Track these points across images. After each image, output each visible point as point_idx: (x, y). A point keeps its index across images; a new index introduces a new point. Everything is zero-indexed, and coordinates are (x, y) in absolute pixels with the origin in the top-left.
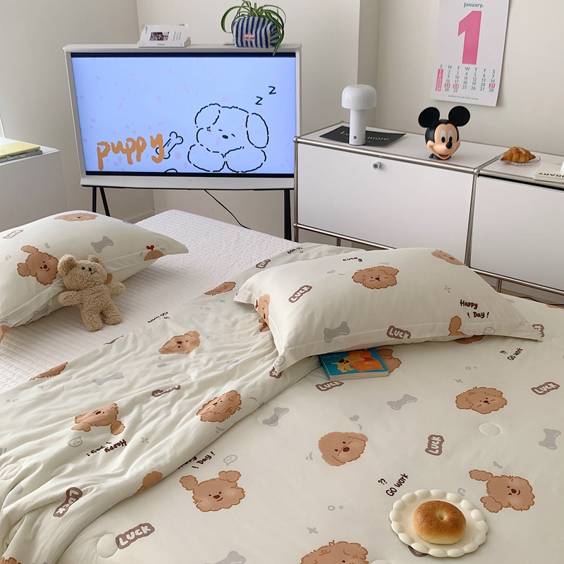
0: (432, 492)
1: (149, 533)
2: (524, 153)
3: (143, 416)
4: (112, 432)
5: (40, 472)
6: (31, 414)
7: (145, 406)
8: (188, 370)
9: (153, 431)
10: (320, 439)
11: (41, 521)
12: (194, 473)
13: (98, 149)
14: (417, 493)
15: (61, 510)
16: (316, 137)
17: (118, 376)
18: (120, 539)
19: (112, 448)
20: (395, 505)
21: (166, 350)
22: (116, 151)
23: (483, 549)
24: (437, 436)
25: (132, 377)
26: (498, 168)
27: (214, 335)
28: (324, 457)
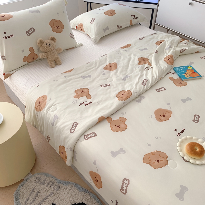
0: (193, 137)
1: (95, 136)
4: (87, 98)
6: (61, 87)
8: (112, 77)
10: (155, 110)
14: (188, 137)
17: (89, 76)
18: (86, 136)
19: (87, 104)
20: (180, 140)
21: (106, 68)
24: (197, 115)
25: (94, 77)
27: (122, 65)
28: (156, 117)
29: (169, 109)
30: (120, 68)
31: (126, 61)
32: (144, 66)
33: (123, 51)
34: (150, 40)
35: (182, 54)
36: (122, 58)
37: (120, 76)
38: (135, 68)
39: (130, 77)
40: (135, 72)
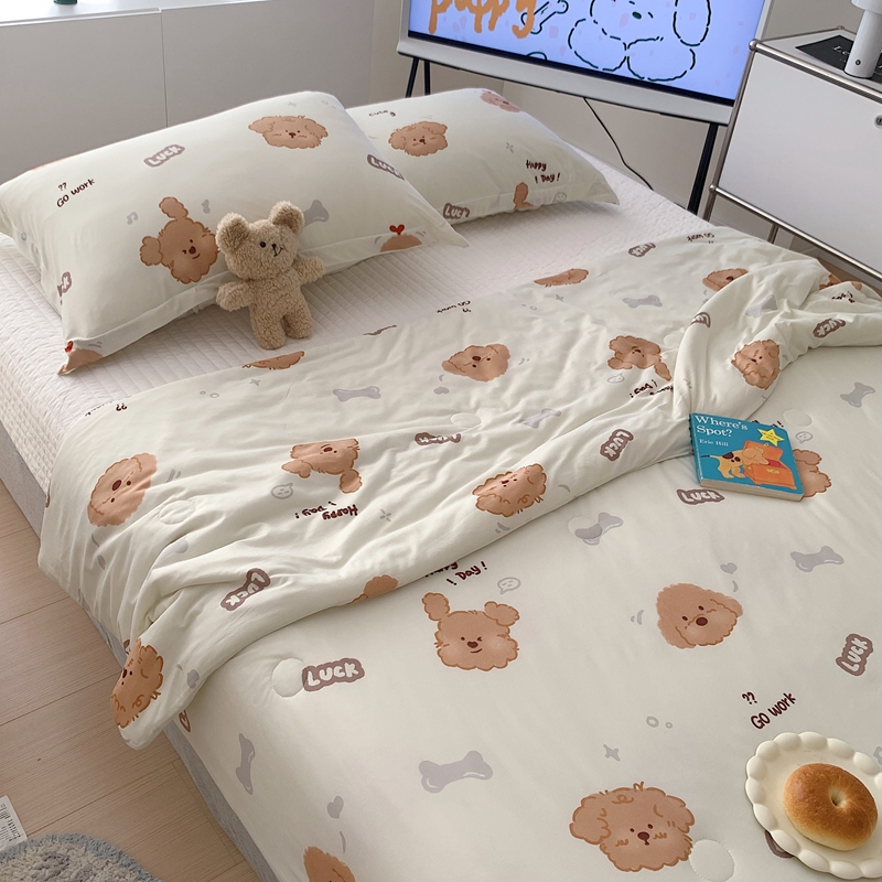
0: (831, 742)
3: (394, 472)
4: (341, 487)
5: (218, 527)
7: (399, 456)
8: (479, 411)
9: (401, 504)
12: (448, 591)
14: (804, 736)
15: (234, 600)
16: (789, 47)
17: (372, 393)
18: (310, 674)
19: (334, 515)
20: (762, 747)
21: (453, 366)
22: (460, 7)
24: (862, 639)
25: (392, 400)
27: (534, 358)
28: (662, 624)
29: (727, 592)
30: (518, 375)
31: (553, 343)
32: (637, 378)
33: (547, 296)
34: (681, 263)
35: (822, 341)
36: (538, 326)
37: (517, 409)
38: (593, 383)
39: (559, 414)
40: (590, 398)
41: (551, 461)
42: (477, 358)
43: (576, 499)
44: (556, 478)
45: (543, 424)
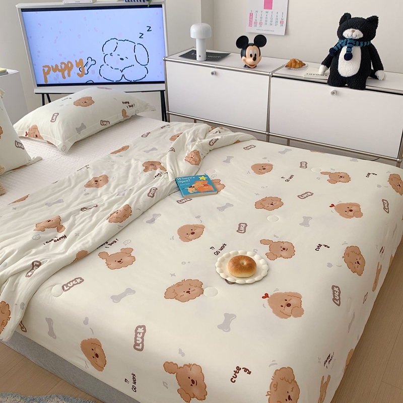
0: (239, 251)
1: (81, 282)
2: (298, 62)
3: (76, 222)
4: (58, 231)
5: (16, 254)
6: (10, 224)
7: (77, 217)
8: (102, 197)
9: (82, 230)
11: (19, 280)
12: (106, 250)
13: (44, 70)
14: (231, 253)
15: (30, 274)
16: (176, 57)
17: (60, 201)
18: (65, 287)
19: (58, 240)
20: (219, 259)
21: (88, 185)
22: (55, 71)
23: (265, 279)
24: (243, 224)
25: (69, 201)
26: (284, 72)
27: (117, 176)
28: (180, 238)
29: (199, 223)
30: (113, 182)
31: (123, 169)
32: (155, 173)
33: (116, 157)
34: (160, 136)
35: (213, 147)
36: (116, 166)
37: (115, 193)
38: (140, 178)
39: (131, 190)
40: (140, 183)
41: (131, 203)
42: (96, 181)
43: (144, 213)
44: (134, 207)
45: (126, 194)
